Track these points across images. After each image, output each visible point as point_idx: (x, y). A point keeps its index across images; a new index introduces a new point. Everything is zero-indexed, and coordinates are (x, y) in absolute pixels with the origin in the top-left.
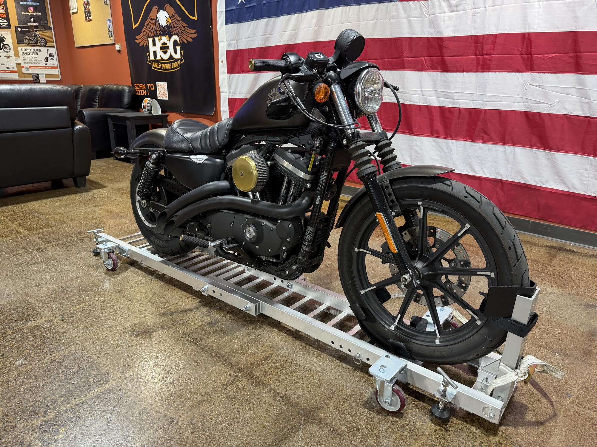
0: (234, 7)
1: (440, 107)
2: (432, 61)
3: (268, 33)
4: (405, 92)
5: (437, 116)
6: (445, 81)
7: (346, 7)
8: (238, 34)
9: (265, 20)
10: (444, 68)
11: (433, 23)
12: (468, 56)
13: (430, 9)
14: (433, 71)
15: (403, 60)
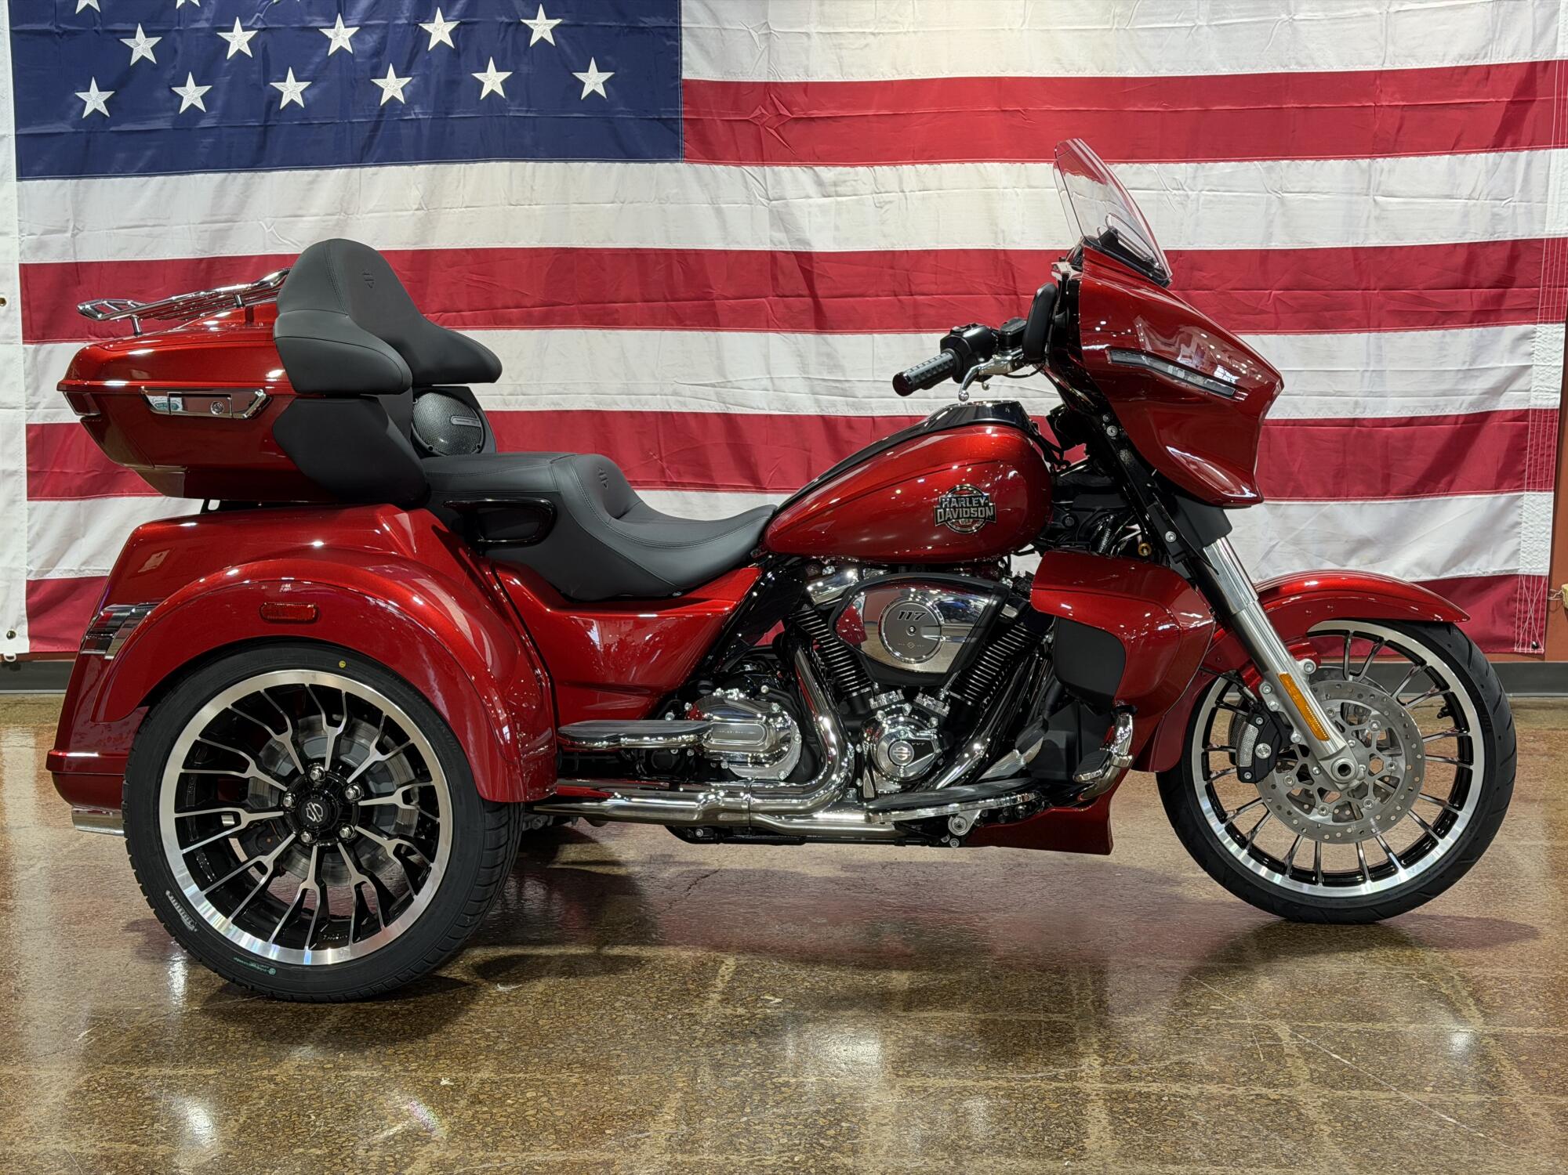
0: (64, 127)
1: (822, 417)
2: (787, 306)
3: (224, 217)
4: (729, 385)
5: (819, 440)
6: (829, 355)
7: (524, 163)
8: (77, 213)
9: (216, 178)
10: (821, 322)
11: (781, 219)
12: (878, 296)
13: (769, 188)
14: (793, 332)
15: (714, 305)
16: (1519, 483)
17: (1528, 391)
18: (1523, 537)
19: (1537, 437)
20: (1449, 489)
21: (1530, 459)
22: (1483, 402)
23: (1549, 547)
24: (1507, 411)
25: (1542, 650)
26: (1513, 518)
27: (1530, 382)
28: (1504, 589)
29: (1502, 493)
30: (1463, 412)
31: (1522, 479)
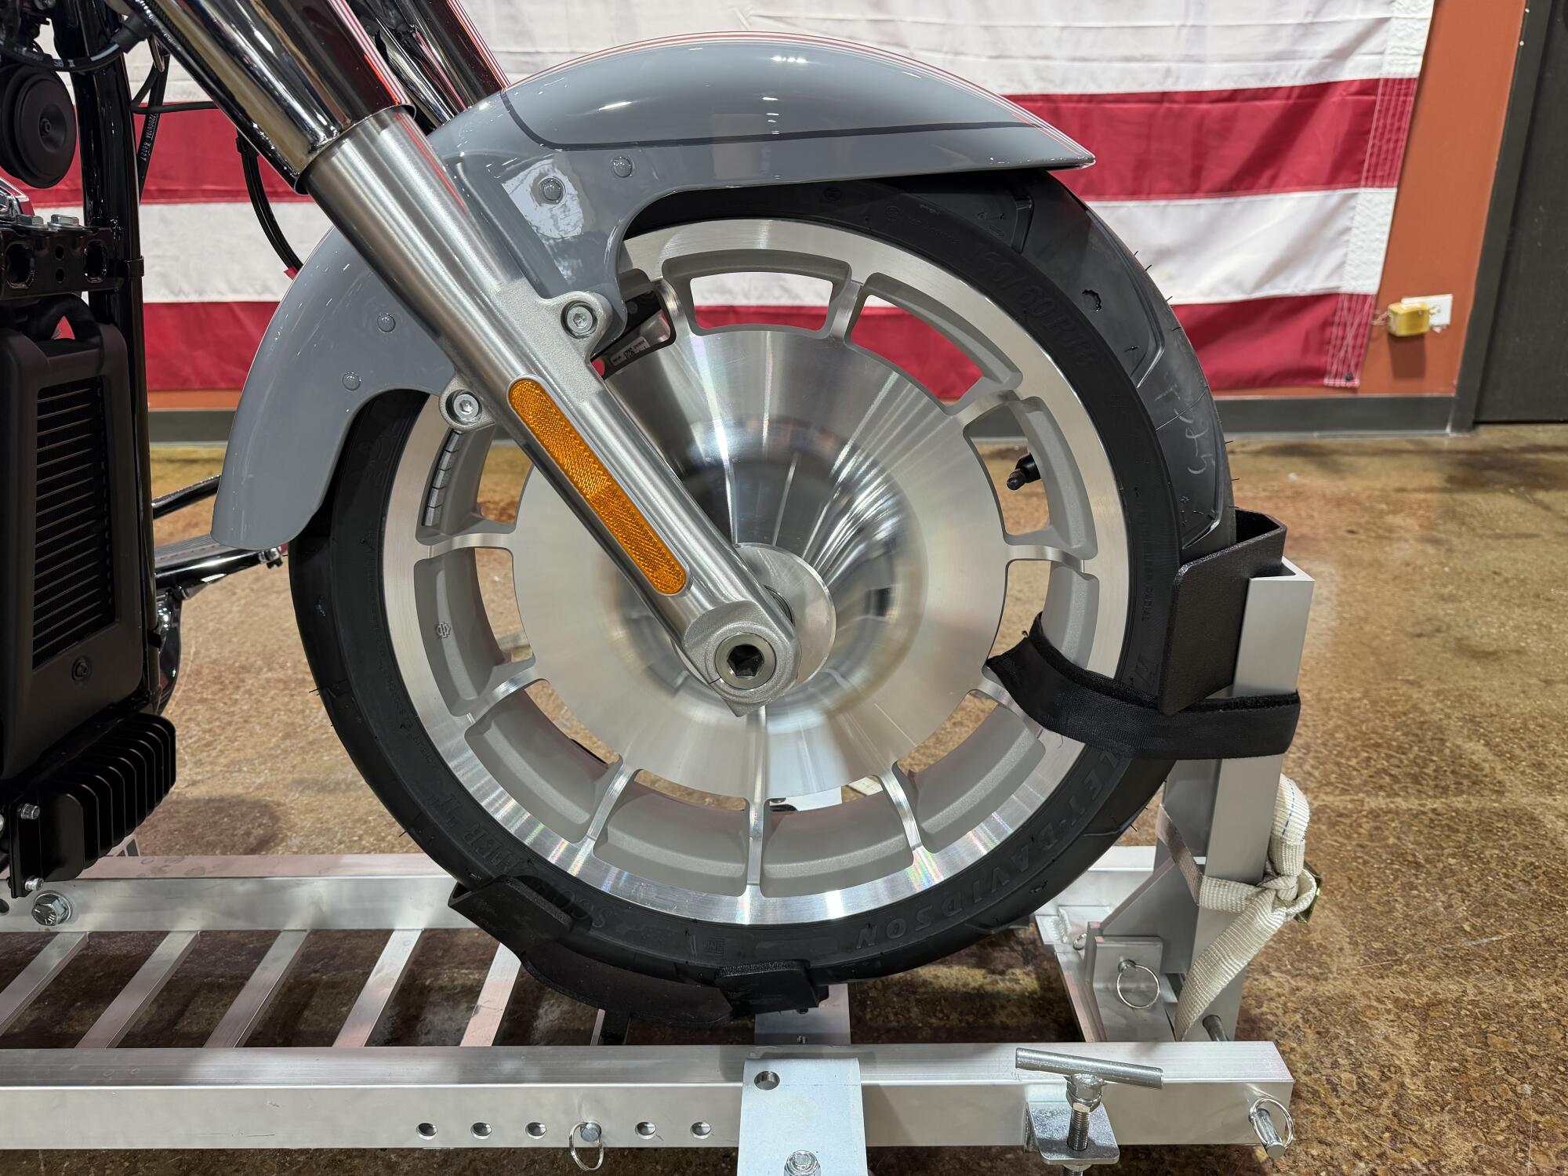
16: (1355, 177)
17: (1381, 53)
18: (1352, 247)
19: (1385, 118)
20: (1273, 186)
21: (1373, 146)
22: (1322, 69)
23: (1381, 258)
24: (1352, 82)
25: (1356, 382)
26: (1342, 222)
27: (1385, 42)
28: (1321, 312)
29: (1335, 189)
30: (1298, 82)
31: (1360, 172)
